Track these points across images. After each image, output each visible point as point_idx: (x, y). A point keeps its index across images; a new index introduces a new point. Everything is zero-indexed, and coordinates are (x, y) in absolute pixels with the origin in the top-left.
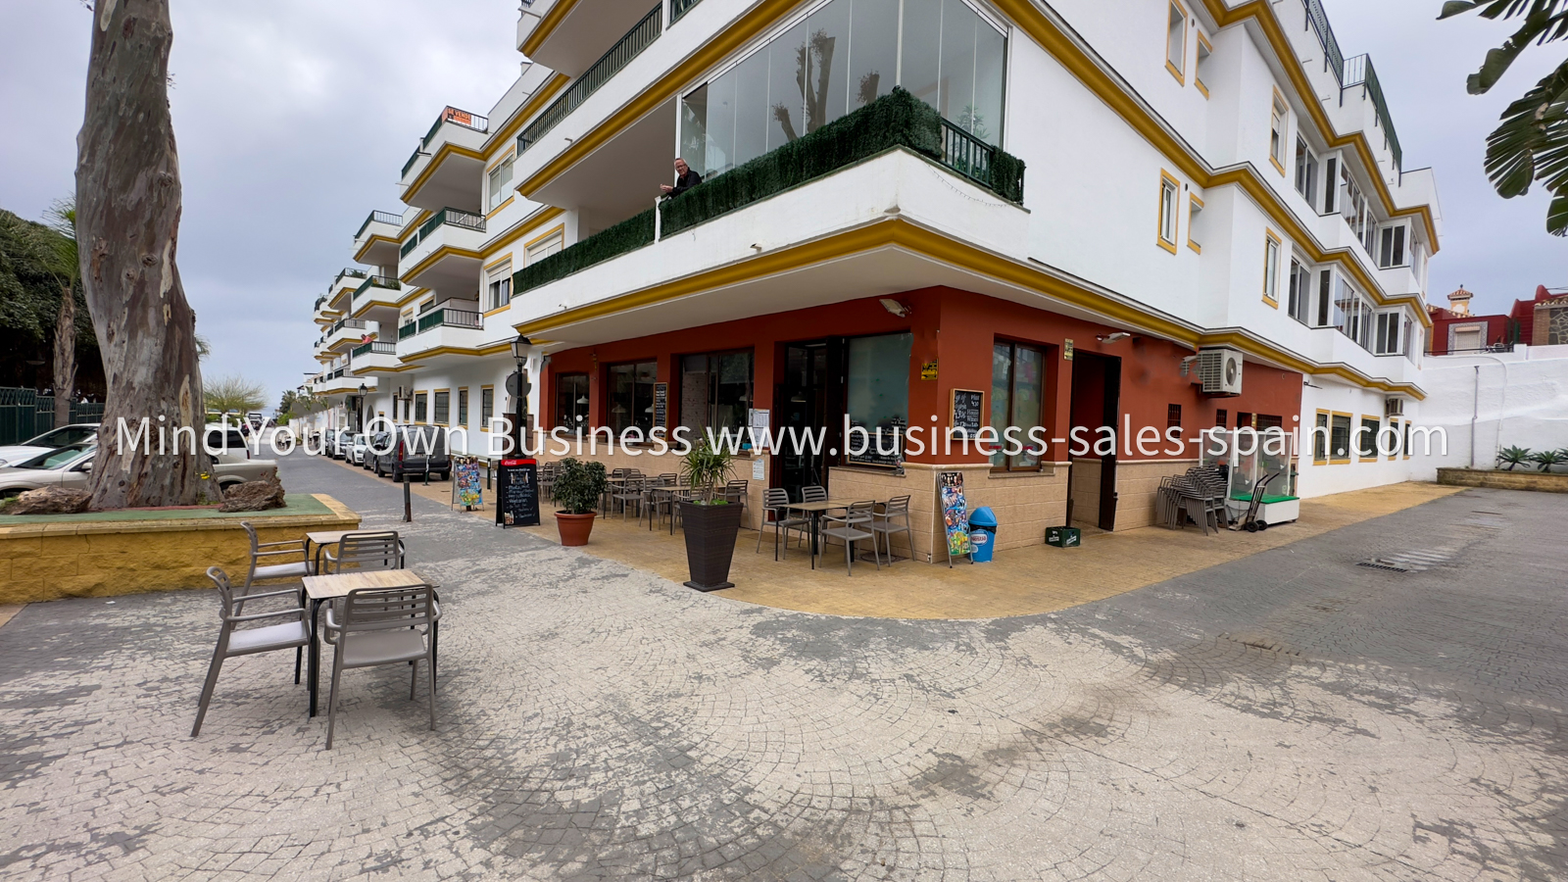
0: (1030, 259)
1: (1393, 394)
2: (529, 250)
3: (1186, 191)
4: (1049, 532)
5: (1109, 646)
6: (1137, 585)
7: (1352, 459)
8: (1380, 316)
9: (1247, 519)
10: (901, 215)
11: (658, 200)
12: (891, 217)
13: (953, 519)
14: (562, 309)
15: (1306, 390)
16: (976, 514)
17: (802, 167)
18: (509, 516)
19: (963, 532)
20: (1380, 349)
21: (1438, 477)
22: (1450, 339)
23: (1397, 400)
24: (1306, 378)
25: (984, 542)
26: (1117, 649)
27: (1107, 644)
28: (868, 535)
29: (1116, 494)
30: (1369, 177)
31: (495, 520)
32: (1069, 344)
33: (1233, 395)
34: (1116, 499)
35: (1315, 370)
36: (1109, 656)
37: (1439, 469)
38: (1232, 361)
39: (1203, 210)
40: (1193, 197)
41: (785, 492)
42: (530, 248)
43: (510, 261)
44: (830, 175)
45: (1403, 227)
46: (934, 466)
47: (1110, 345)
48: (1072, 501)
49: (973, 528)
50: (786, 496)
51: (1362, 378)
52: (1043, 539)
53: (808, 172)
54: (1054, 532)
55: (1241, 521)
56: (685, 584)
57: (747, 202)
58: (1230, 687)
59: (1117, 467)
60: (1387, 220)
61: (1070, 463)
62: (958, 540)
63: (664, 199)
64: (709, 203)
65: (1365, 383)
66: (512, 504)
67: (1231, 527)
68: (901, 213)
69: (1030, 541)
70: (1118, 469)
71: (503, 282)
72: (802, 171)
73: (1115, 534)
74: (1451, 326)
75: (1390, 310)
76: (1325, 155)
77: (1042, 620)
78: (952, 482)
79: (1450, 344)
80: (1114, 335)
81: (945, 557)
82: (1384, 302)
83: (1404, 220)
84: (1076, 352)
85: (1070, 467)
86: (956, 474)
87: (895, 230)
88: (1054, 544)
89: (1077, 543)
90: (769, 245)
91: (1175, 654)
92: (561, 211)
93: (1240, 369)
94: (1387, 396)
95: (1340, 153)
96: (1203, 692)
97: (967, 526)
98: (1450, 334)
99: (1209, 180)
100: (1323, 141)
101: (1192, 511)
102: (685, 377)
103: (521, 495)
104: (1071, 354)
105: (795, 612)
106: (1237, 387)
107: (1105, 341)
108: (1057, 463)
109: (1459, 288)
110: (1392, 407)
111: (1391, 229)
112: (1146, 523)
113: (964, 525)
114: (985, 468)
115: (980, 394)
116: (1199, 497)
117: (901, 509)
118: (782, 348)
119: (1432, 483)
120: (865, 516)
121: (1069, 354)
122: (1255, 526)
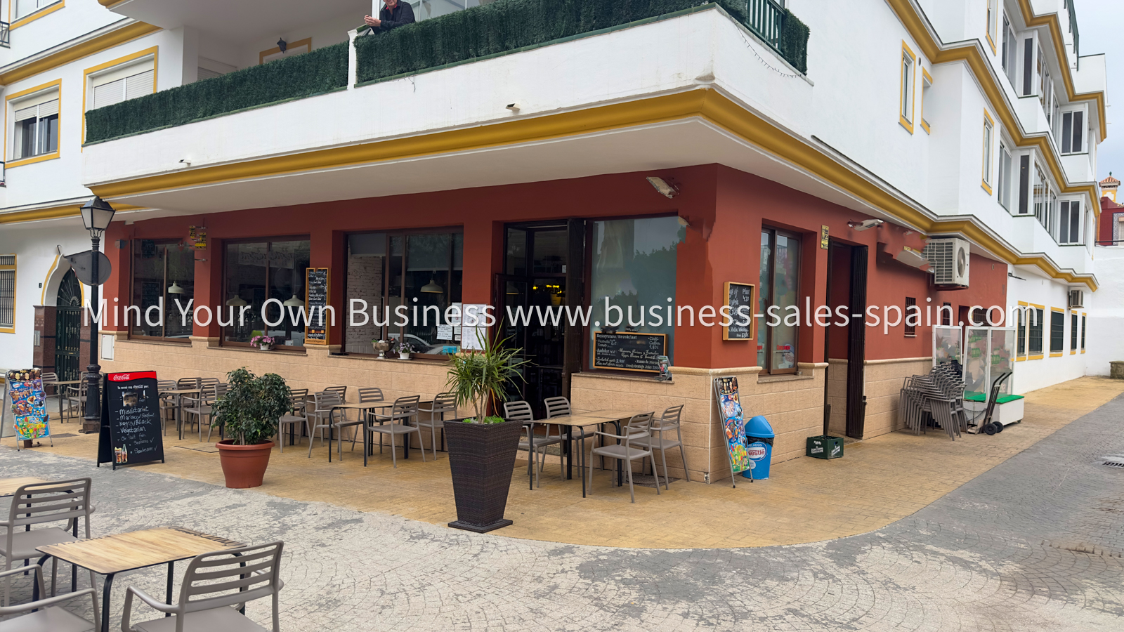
0: (813, 137)
1: (1076, 286)
2: (93, 78)
3: (921, 66)
4: (810, 442)
5: (956, 562)
6: (932, 497)
7: (1044, 355)
8: (1062, 203)
9: (985, 421)
10: (715, 85)
11: (353, 35)
12: (703, 86)
13: (733, 431)
14: (184, 165)
15: (1010, 280)
16: (750, 426)
17: (578, 15)
18: (121, 452)
19: (742, 446)
20: (1063, 239)
21: (1111, 371)
22: (1115, 229)
23: (1078, 291)
24: (1010, 269)
25: (762, 456)
26: (966, 565)
27: (949, 559)
28: (646, 453)
29: (865, 398)
30: (1057, 60)
31: (96, 460)
32: (826, 231)
33: (963, 287)
34: (865, 404)
35: (1019, 261)
36: (963, 574)
37: (1112, 363)
38: (962, 250)
39: (932, 86)
40: (925, 74)
41: (528, 405)
42: (93, 76)
43: (57, 90)
44: (620, 29)
45: (1081, 113)
46: (711, 371)
47: (861, 234)
48: (829, 406)
49: (751, 440)
50: (530, 410)
51: (1053, 269)
52: (804, 450)
53: (587, 23)
54: (817, 443)
55: (980, 422)
56: (450, 525)
57: (496, 51)
58: (1090, 594)
59: (865, 367)
60: (1067, 105)
61: (827, 364)
62: (740, 455)
63: (362, 34)
64: (438, 46)
65: (1054, 274)
66: (125, 434)
67: (969, 430)
68: (715, 81)
69: (794, 454)
70: (866, 370)
71: (41, 120)
72: (579, 20)
73: (864, 441)
74: (1115, 215)
75: (1071, 198)
76: (1023, 34)
77: (873, 540)
78: (728, 388)
79: (1115, 234)
80: (867, 222)
81: (724, 475)
82: (1066, 189)
83: (1082, 105)
84: (831, 239)
85: (827, 369)
86: (731, 379)
87: (706, 103)
88: (818, 456)
89: (840, 454)
90: (529, 107)
91: (1018, 565)
92: (153, 29)
93: (967, 258)
94: (1069, 287)
95: (1036, 33)
96: (1073, 601)
97: (745, 439)
98: (1115, 224)
99: (939, 56)
100: (1022, 19)
101: (938, 414)
102: (350, 261)
103: (137, 422)
104: (827, 243)
105: (612, 549)
106: (964, 280)
107: (858, 228)
108: (816, 364)
109: (1109, 176)
110: (1074, 299)
111: (1071, 114)
112: (889, 429)
113: (742, 438)
114: (754, 372)
115: (750, 288)
116: (944, 397)
117: (672, 422)
118: (503, 229)
119: (1106, 377)
120: (641, 432)
121: (825, 242)
122: (992, 428)
